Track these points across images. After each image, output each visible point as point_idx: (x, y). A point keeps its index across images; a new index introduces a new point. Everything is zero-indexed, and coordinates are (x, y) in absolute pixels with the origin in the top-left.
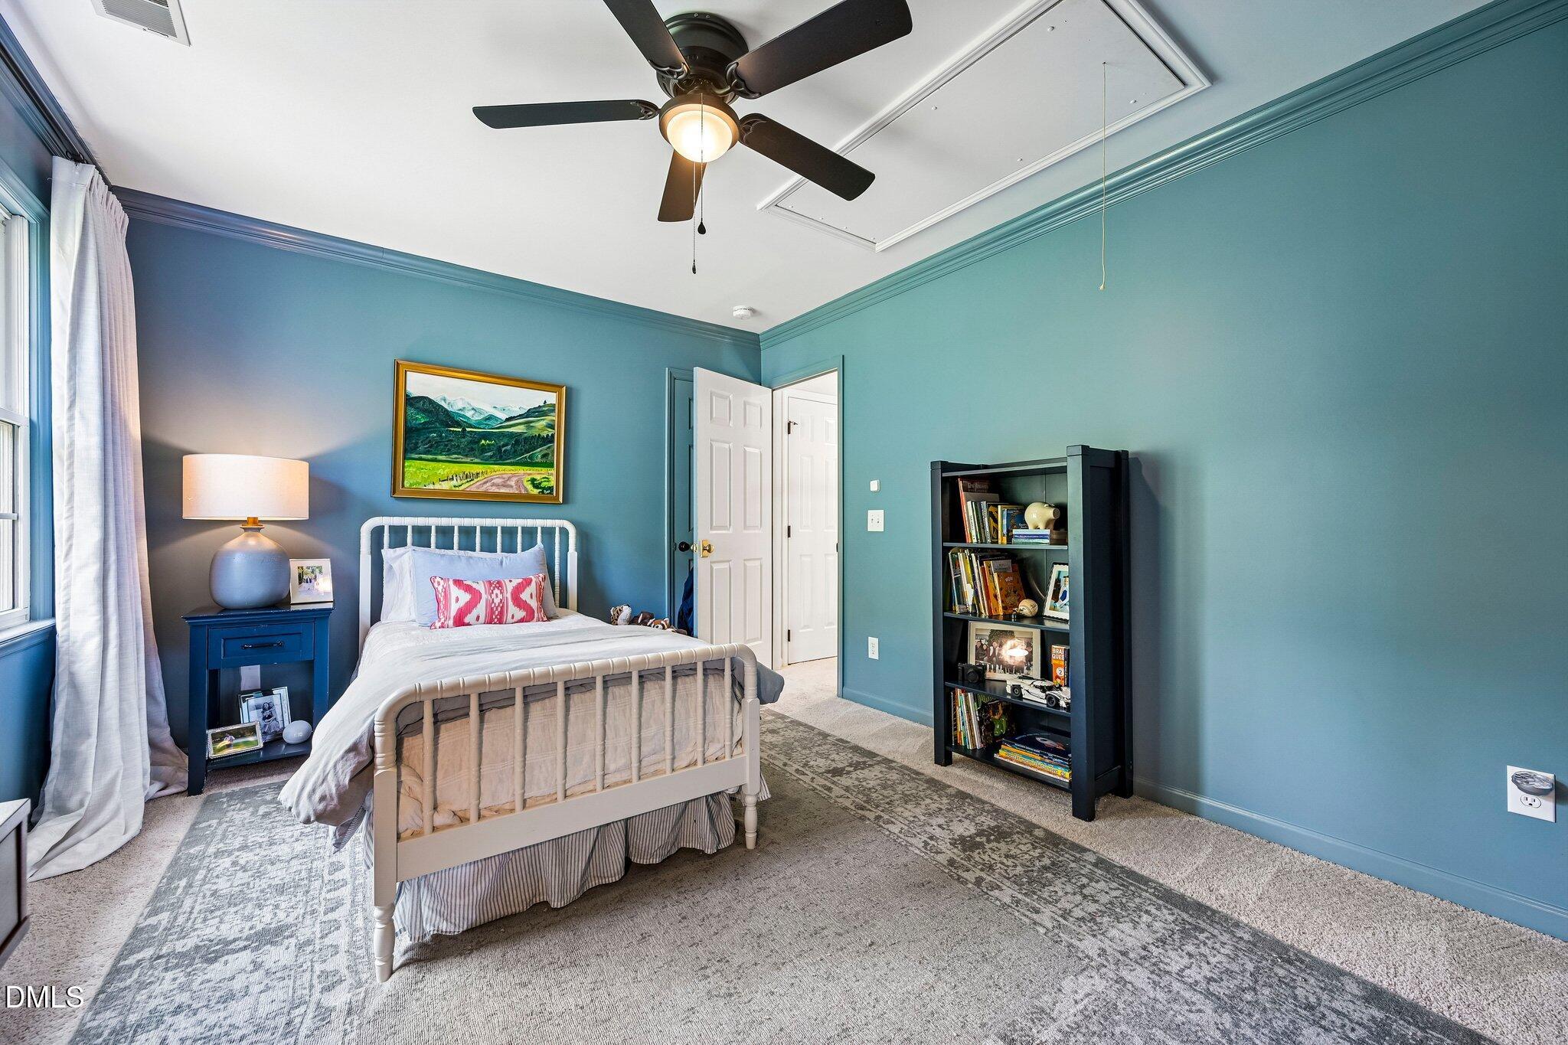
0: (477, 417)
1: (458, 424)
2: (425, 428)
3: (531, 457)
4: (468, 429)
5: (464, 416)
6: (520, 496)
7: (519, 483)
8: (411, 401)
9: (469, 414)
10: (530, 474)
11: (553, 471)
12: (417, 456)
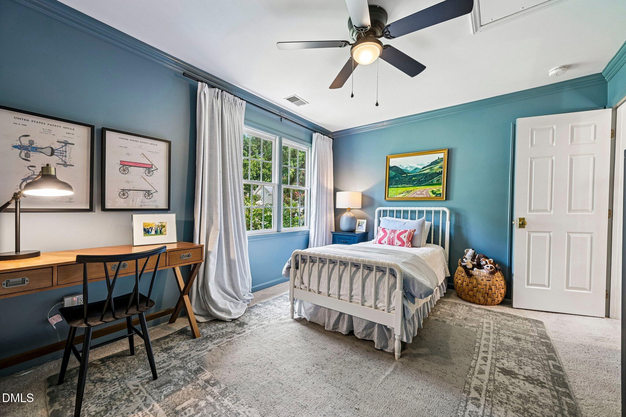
0: (412, 170)
1: (405, 173)
2: (395, 176)
3: (432, 182)
4: (408, 175)
5: (407, 170)
6: (427, 197)
7: (427, 193)
8: (390, 168)
9: (408, 169)
10: (431, 189)
11: (442, 187)
12: (392, 186)
